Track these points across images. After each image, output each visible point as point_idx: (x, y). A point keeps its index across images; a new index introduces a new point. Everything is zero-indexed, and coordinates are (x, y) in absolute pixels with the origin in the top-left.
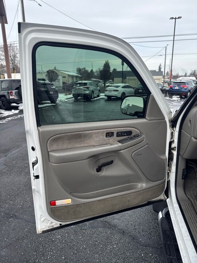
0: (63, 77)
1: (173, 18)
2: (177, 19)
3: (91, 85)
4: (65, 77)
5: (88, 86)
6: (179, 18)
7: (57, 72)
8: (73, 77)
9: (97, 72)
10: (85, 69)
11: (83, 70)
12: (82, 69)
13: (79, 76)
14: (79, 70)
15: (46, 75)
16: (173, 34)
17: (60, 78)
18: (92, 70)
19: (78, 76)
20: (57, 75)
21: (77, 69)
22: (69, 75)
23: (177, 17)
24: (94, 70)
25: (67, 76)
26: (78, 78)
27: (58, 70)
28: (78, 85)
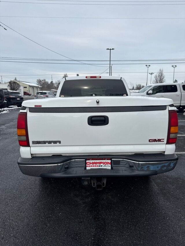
0: (24, 87)
1: (108, 49)
2: (111, 50)
3: (50, 94)
4: (26, 87)
5: (47, 95)
6: (112, 49)
7: (18, 82)
8: (33, 87)
9: (56, 83)
10: (45, 80)
11: (43, 82)
12: (43, 80)
13: (40, 86)
14: (39, 82)
15: (8, 85)
16: (109, 60)
17: (22, 88)
18: (52, 82)
19: (38, 87)
20: (19, 86)
21: (38, 80)
22: (29, 86)
23: (111, 49)
24: (54, 82)
25: (28, 87)
26: (38, 89)
27: (19, 81)
28: (40, 94)
